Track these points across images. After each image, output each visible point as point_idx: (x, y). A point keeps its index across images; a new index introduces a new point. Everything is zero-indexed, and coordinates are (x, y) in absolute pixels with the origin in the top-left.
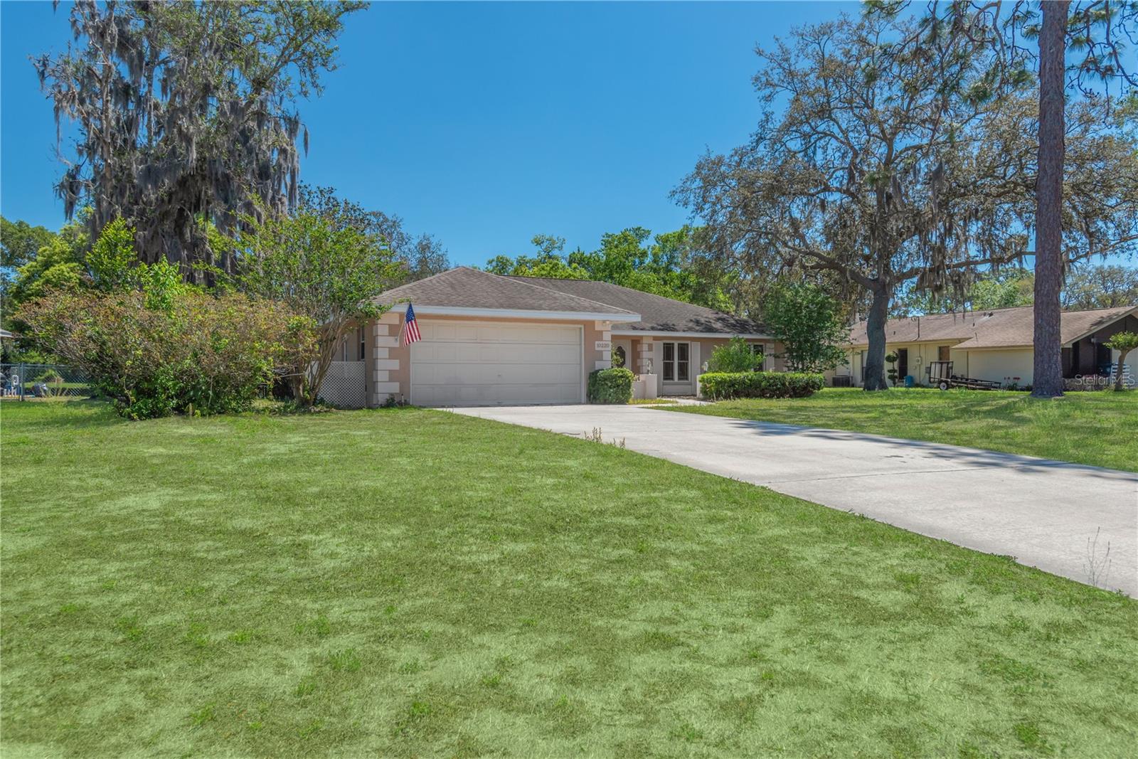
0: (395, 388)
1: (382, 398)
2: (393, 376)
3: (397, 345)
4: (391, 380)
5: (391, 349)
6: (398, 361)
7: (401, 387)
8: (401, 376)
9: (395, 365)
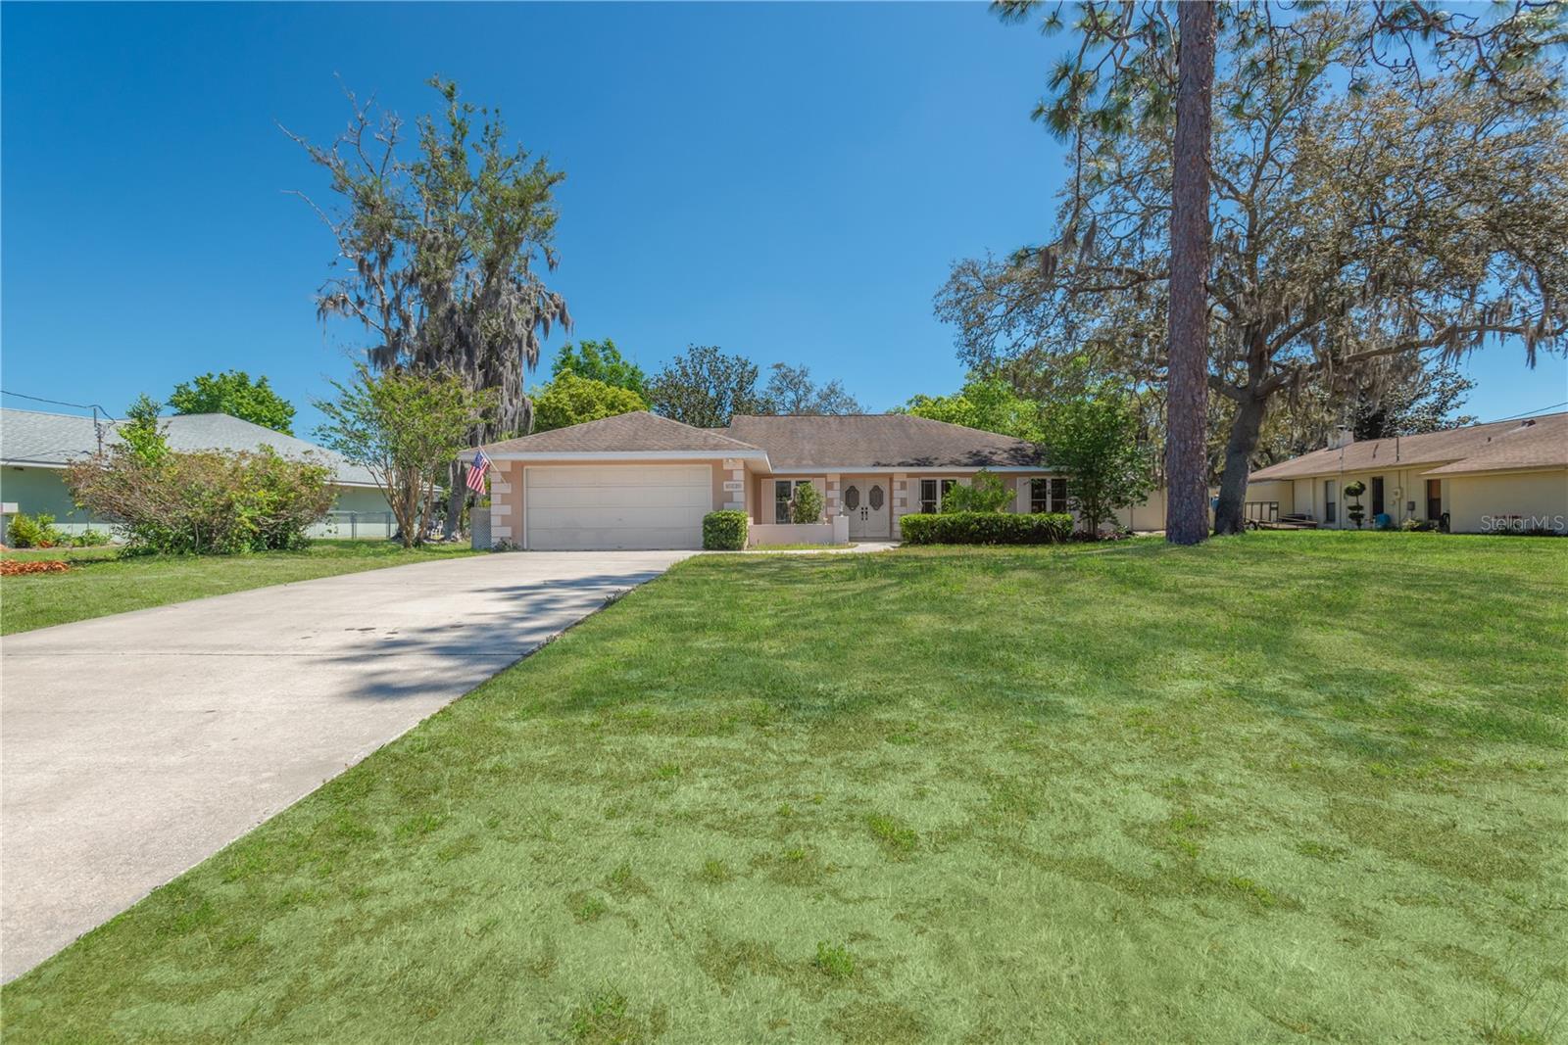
0: (507, 532)
1: (495, 541)
2: (505, 521)
3: (509, 491)
4: (503, 524)
5: (503, 495)
6: (509, 507)
7: (513, 532)
8: (515, 522)
9: (507, 510)
